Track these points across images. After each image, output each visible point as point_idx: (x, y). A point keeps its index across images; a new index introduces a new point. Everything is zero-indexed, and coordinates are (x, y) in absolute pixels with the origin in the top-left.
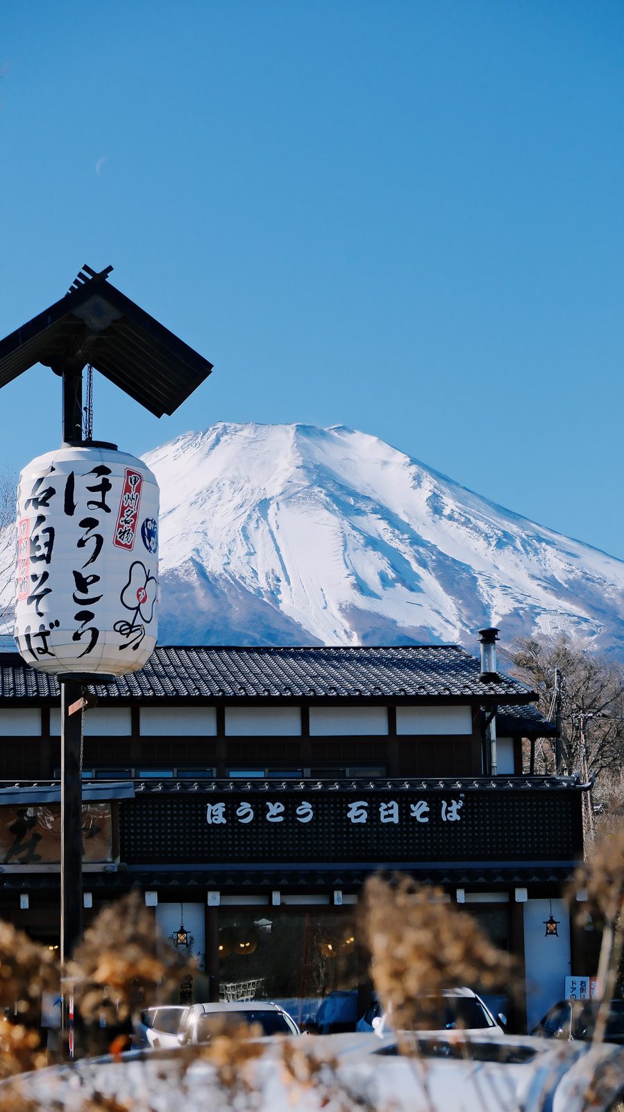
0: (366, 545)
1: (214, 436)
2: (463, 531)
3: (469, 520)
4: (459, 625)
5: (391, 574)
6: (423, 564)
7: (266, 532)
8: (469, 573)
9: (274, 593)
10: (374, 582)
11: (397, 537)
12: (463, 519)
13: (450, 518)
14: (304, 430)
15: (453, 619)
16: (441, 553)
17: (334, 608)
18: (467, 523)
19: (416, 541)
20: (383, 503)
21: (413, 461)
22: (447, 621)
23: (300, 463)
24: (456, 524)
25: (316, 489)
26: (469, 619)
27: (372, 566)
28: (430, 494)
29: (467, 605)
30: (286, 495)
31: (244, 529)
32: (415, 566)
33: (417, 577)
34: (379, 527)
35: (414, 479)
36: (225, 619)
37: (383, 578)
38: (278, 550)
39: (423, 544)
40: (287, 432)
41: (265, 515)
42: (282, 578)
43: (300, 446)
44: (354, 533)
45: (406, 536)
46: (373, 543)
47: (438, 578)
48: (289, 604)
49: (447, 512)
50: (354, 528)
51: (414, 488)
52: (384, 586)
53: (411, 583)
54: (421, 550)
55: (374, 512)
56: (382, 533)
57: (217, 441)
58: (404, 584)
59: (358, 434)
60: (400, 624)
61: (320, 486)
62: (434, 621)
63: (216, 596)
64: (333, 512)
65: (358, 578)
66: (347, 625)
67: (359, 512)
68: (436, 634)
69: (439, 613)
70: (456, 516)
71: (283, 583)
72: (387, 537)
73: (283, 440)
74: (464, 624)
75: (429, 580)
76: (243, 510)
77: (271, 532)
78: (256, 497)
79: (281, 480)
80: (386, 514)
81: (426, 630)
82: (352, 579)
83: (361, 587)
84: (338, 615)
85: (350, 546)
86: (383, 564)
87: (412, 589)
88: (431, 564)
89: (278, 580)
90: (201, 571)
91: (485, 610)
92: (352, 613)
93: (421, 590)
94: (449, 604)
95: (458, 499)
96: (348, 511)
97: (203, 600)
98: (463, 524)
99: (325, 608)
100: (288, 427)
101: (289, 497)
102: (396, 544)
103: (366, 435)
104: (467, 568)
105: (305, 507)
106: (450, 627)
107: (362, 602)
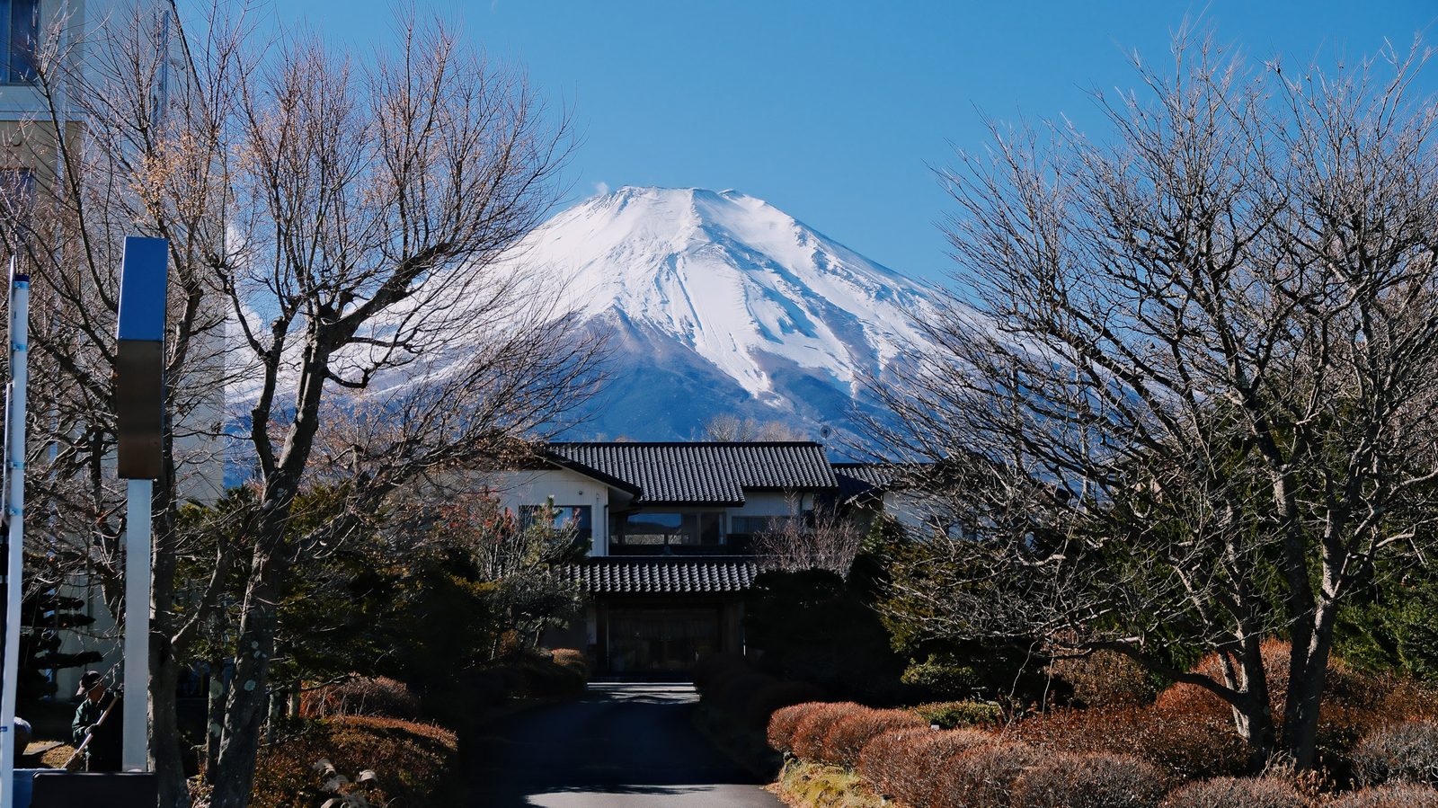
0: (765, 296)
1: (621, 198)
2: (846, 284)
3: (851, 274)
4: (851, 366)
5: (789, 321)
6: (815, 313)
7: (676, 283)
8: (855, 321)
9: (689, 337)
10: (775, 328)
11: (790, 289)
12: (845, 274)
13: (834, 272)
14: (698, 193)
15: (846, 361)
16: (827, 302)
17: (742, 351)
18: (848, 277)
19: (806, 292)
20: (774, 259)
21: (797, 223)
22: (841, 363)
23: (700, 223)
24: (839, 278)
25: (717, 246)
26: (860, 361)
27: (772, 314)
28: (815, 251)
29: (857, 348)
30: (691, 250)
31: (657, 280)
32: (808, 314)
33: (812, 325)
34: (774, 280)
35: (800, 238)
36: (650, 359)
37: (782, 324)
38: (688, 299)
39: (815, 296)
40: (687, 196)
41: (674, 269)
42: (695, 324)
43: (698, 209)
44: (754, 285)
45: (798, 288)
46: (770, 294)
47: (829, 325)
48: (702, 346)
49: (830, 267)
50: (753, 280)
51: (800, 245)
52: (783, 332)
53: (807, 330)
54: (812, 300)
55: (768, 266)
56: (776, 285)
57: (625, 203)
58: (800, 330)
59: (747, 198)
60: (801, 366)
61: (719, 243)
62: (829, 363)
63: (639, 339)
64: (732, 266)
65: (760, 325)
66: (756, 366)
67: (756, 267)
68: (833, 374)
69: (833, 356)
70: (839, 271)
71: (696, 328)
72: (781, 288)
73: (683, 201)
74: (856, 366)
75: (822, 327)
76: (654, 263)
77: (681, 283)
78: (664, 253)
79: (685, 238)
80: (779, 269)
81: (823, 370)
82: (756, 325)
83: (764, 332)
84: (747, 357)
85: (751, 297)
86: (781, 313)
87: (808, 335)
88: (821, 313)
89: (691, 325)
90: (624, 318)
91: (872, 354)
92: (759, 355)
93: (816, 336)
94: (840, 348)
95: (839, 255)
96: (745, 266)
97: (629, 344)
98: (845, 278)
99: (735, 351)
100: (686, 191)
101: (693, 251)
102: (789, 295)
103: (754, 199)
104: (853, 317)
105: (708, 262)
106: (844, 369)
107: (766, 346)
